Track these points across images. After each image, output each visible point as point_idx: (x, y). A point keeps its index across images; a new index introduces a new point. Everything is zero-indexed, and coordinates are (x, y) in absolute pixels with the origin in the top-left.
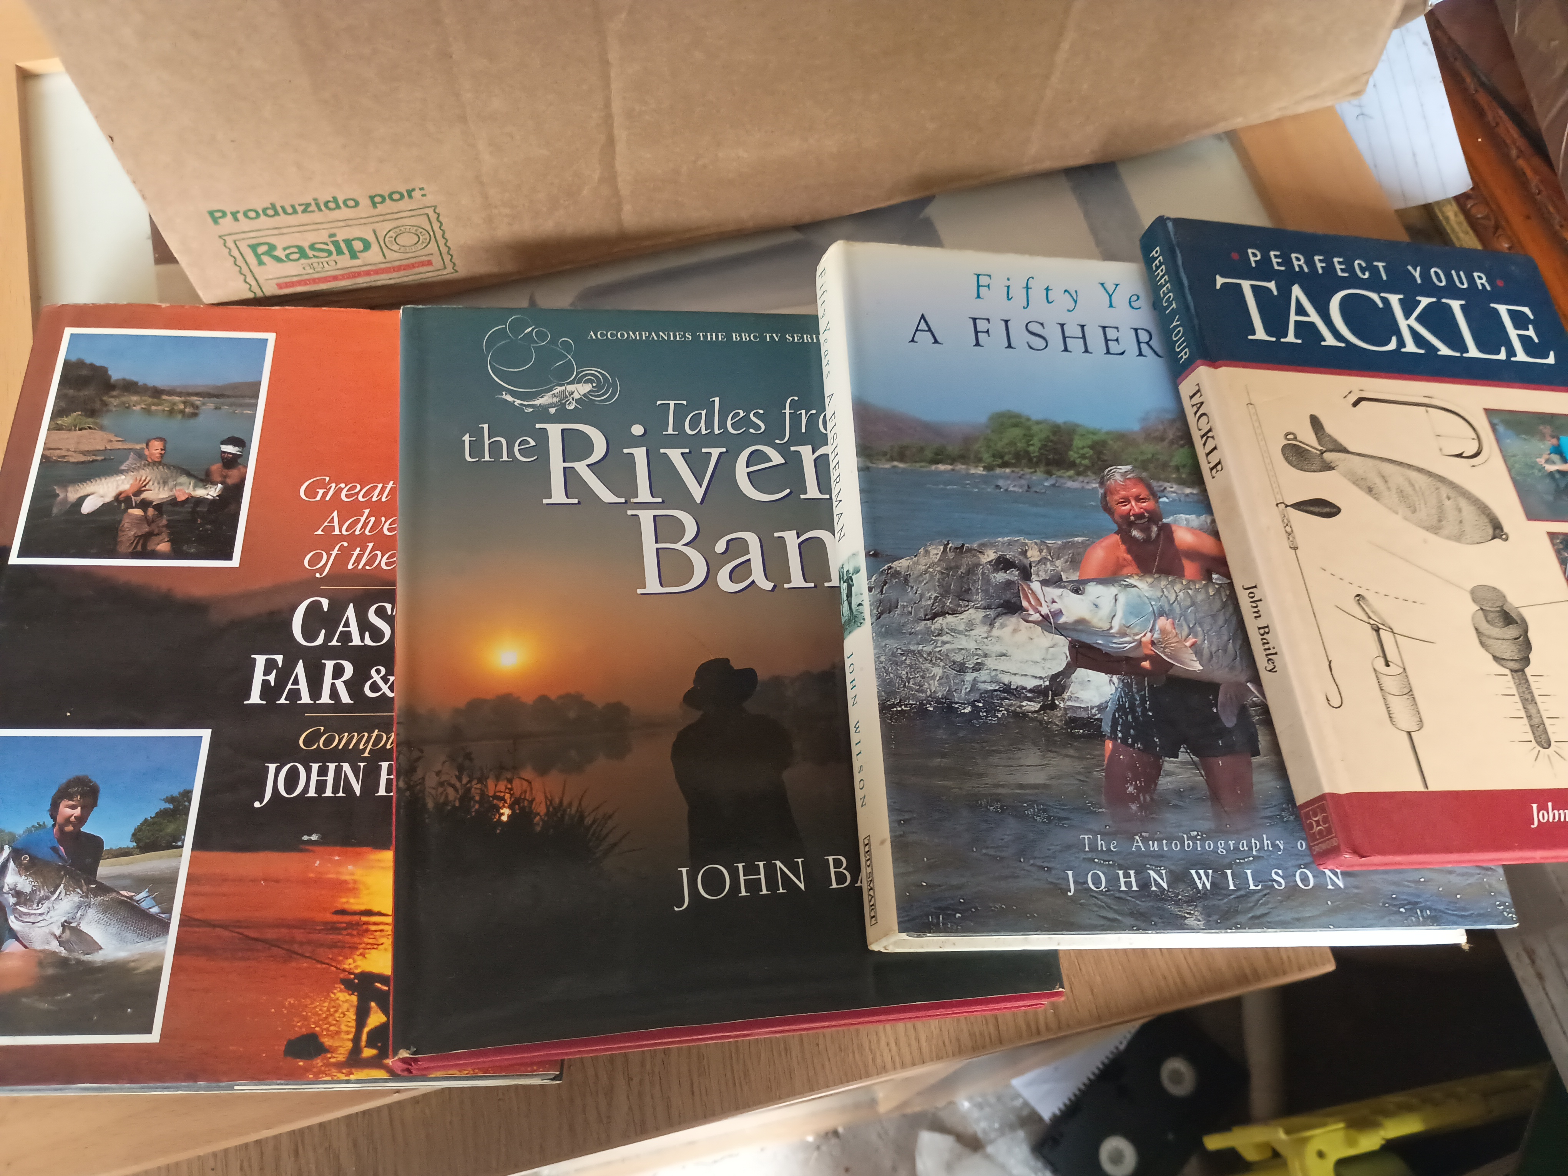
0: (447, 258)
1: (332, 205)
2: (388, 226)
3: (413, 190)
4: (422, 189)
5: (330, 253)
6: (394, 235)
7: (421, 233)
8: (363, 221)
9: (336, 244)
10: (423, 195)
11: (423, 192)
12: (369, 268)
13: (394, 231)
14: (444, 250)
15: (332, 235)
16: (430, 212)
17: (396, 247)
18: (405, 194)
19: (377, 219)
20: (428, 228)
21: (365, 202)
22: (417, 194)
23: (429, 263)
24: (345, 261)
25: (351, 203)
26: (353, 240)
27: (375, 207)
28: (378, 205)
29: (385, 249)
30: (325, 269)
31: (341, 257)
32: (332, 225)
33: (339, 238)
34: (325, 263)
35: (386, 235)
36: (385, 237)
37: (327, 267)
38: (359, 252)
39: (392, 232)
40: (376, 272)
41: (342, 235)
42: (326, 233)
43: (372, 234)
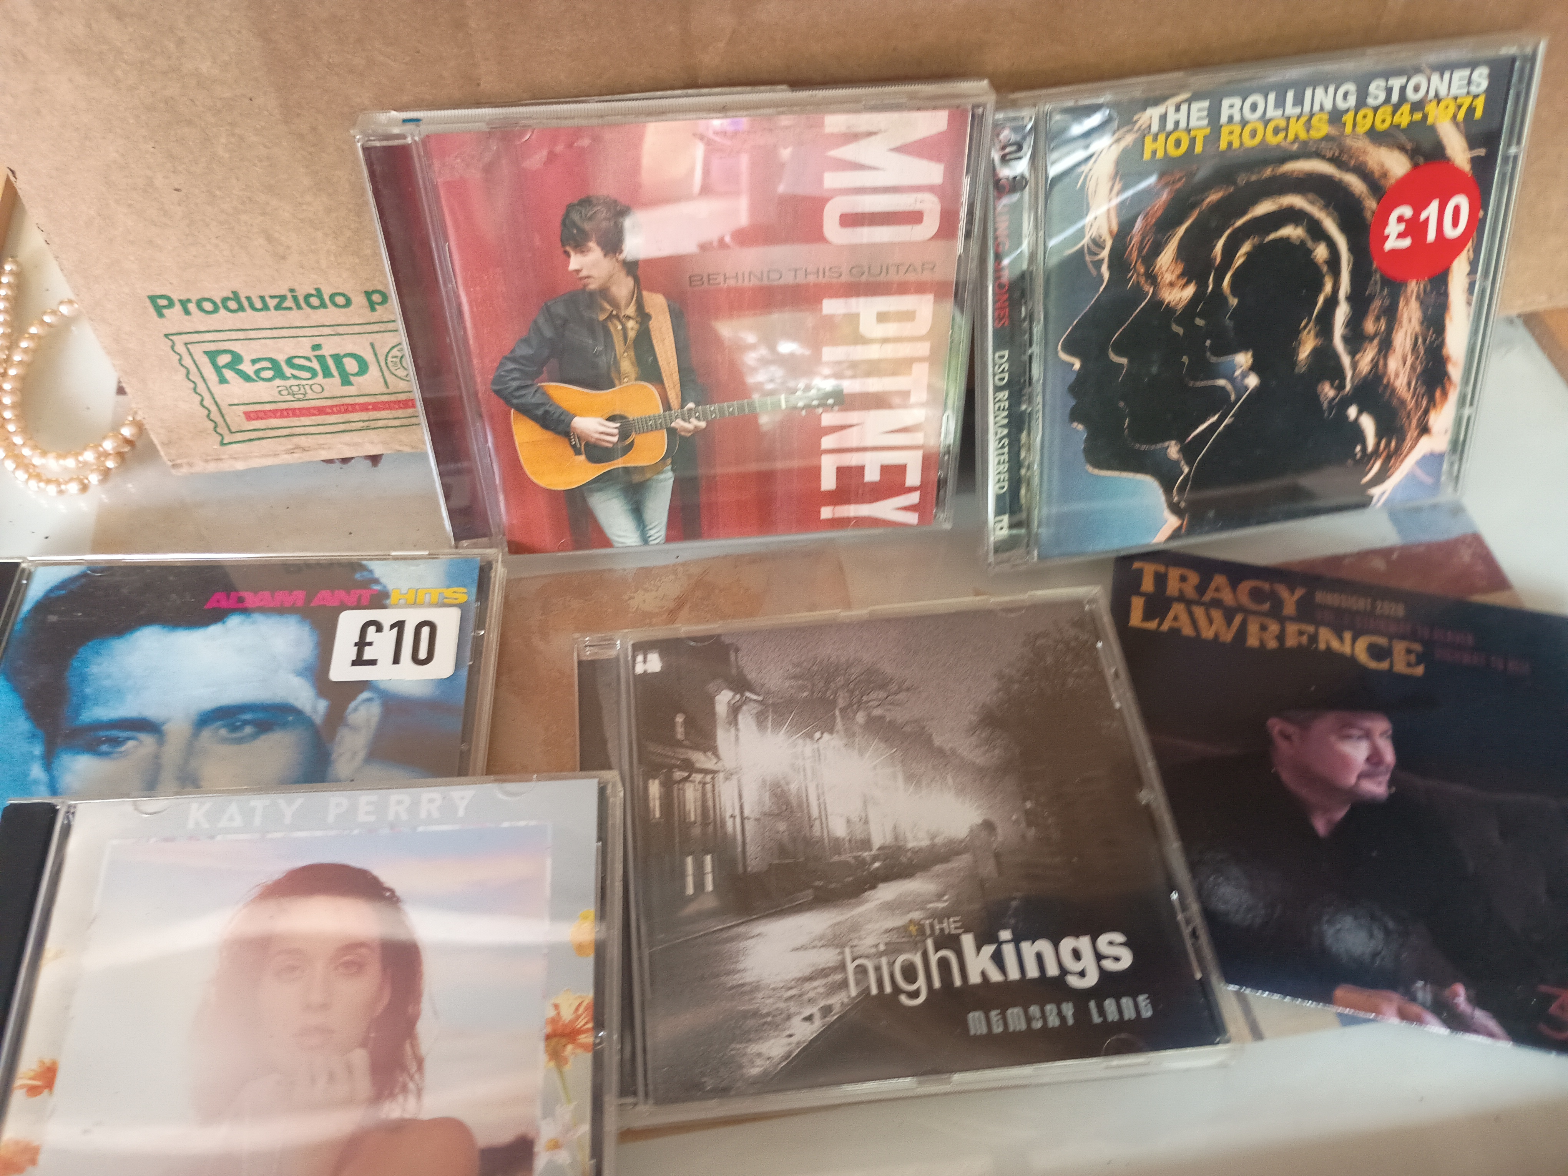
1: (315, 301)
2: (391, 339)
5: (313, 372)
6: (400, 355)
8: (357, 329)
9: (321, 359)
12: (365, 399)
13: (400, 348)
15: (316, 347)
17: (402, 373)
21: (359, 300)
24: (333, 386)
25: (340, 300)
26: (346, 356)
27: (373, 309)
28: (377, 307)
29: (387, 373)
30: (308, 397)
31: (328, 380)
32: (315, 331)
33: (326, 351)
34: (307, 387)
35: (388, 353)
36: (387, 356)
37: (309, 395)
38: (352, 375)
39: (395, 350)
40: (376, 407)
41: (329, 348)
42: (307, 343)
43: (369, 349)
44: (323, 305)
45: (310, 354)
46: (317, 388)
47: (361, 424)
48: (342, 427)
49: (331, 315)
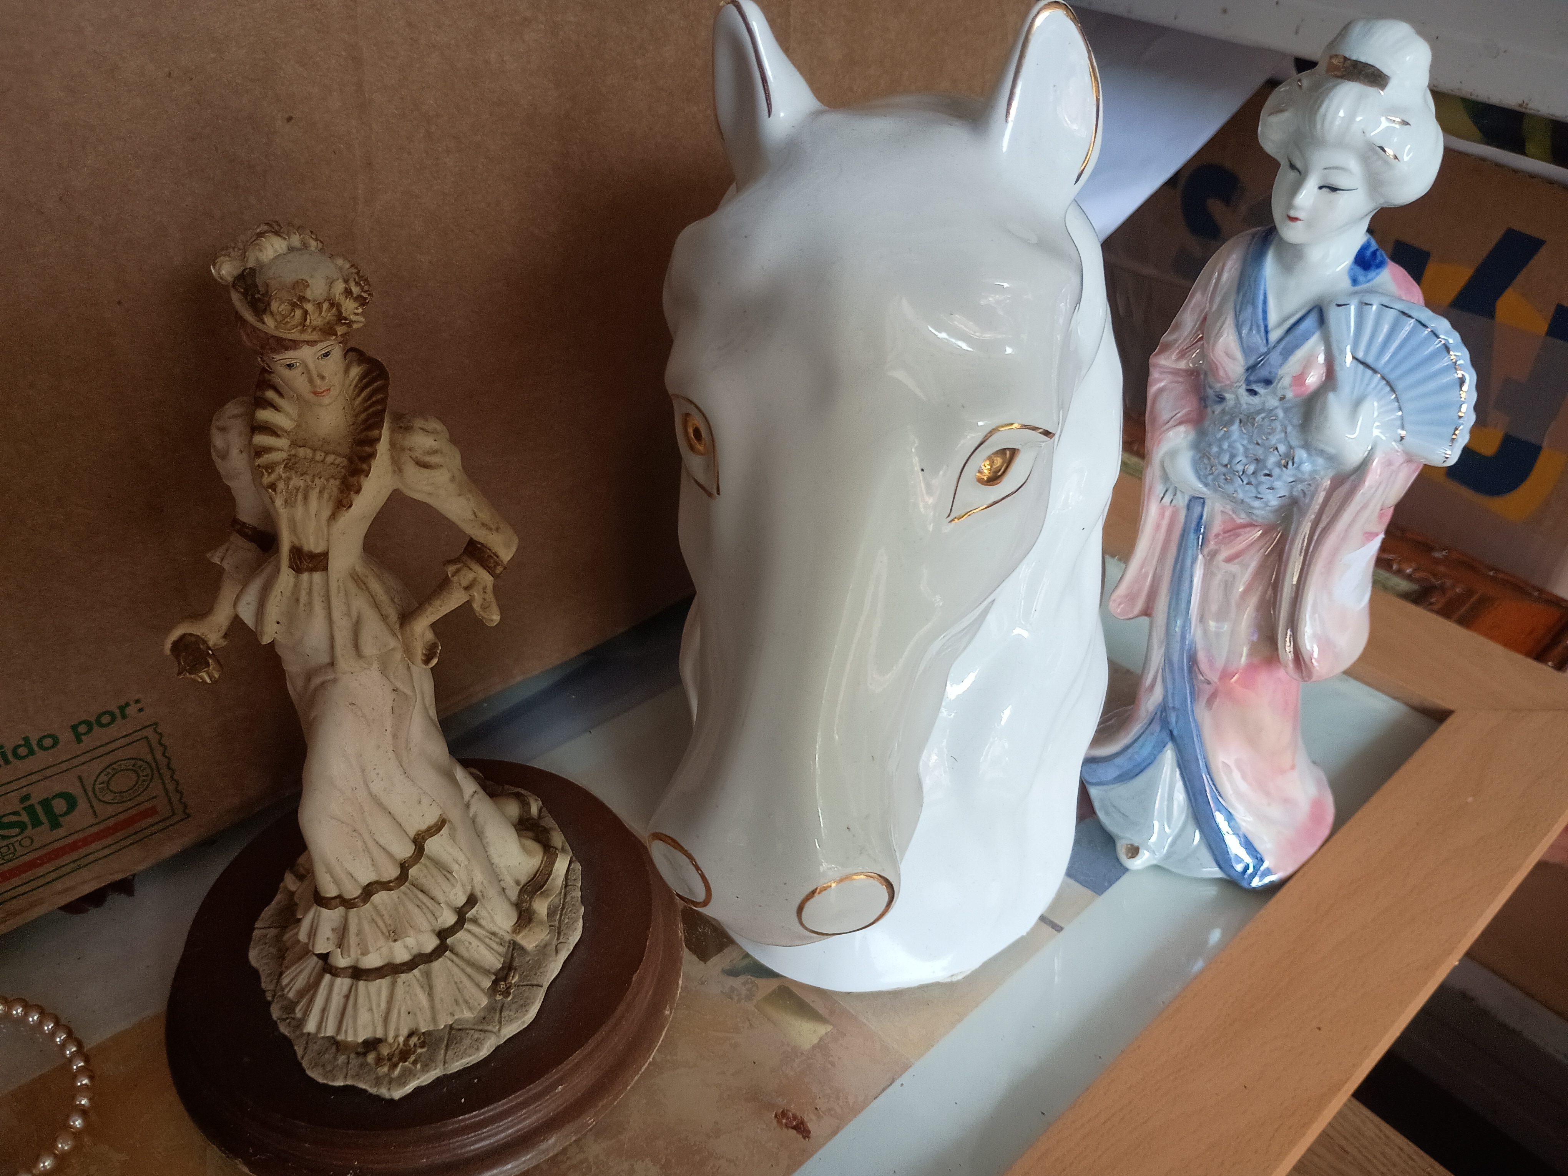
0: (175, 798)
1: (22, 751)
2: (97, 766)
3: (128, 704)
4: (137, 701)
5: (22, 826)
6: (106, 778)
7: (140, 767)
8: (64, 766)
9: (30, 810)
10: (141, 710)
11: (139, 706)
12: (75, 837)
13: (105, 772)
14: (170, 786)
15: (27, 797)
16: (149, 732)
17: (108, 797)
18: (117, 713)
19: (82, 759)
20: (149, 758)
21: (66, 736)
22: (132, 710)
23: (153, 811)
24: (43, 835)
25: (48, 742)
26: (54, 797)
27: (79, 741)
28: (83, 737)
29: (95, 803)
30: (18, 854)
31: (38, 829)
32: (24, 782)
33: (34, 801)
34: (17, 845)
35: (95, 781)
36: (94, 785)
37: (20, 851)
38: (62, 815)
39: (102, 774)
40: (86, 842)
41: (38, 794)
42: (15, 797)
43: (78, 783)
44: (32, 752)
45: (18, 807)
46: (27, 842)
47: (72, 865)
48: (53, 875)
49: (41, 758)
